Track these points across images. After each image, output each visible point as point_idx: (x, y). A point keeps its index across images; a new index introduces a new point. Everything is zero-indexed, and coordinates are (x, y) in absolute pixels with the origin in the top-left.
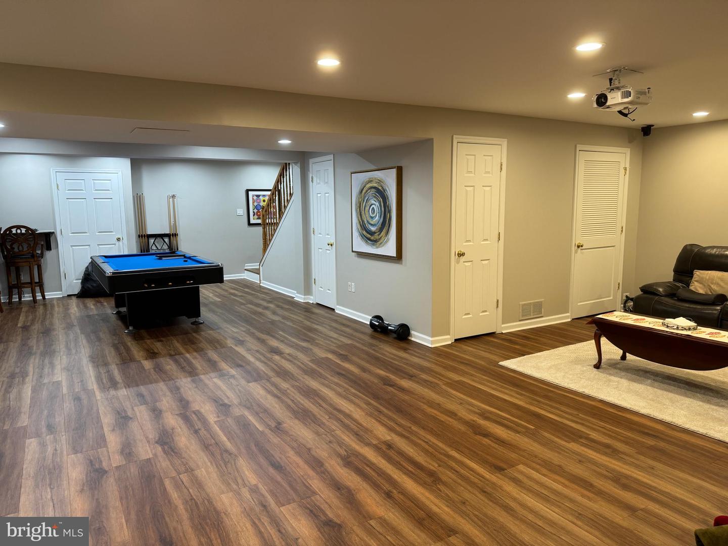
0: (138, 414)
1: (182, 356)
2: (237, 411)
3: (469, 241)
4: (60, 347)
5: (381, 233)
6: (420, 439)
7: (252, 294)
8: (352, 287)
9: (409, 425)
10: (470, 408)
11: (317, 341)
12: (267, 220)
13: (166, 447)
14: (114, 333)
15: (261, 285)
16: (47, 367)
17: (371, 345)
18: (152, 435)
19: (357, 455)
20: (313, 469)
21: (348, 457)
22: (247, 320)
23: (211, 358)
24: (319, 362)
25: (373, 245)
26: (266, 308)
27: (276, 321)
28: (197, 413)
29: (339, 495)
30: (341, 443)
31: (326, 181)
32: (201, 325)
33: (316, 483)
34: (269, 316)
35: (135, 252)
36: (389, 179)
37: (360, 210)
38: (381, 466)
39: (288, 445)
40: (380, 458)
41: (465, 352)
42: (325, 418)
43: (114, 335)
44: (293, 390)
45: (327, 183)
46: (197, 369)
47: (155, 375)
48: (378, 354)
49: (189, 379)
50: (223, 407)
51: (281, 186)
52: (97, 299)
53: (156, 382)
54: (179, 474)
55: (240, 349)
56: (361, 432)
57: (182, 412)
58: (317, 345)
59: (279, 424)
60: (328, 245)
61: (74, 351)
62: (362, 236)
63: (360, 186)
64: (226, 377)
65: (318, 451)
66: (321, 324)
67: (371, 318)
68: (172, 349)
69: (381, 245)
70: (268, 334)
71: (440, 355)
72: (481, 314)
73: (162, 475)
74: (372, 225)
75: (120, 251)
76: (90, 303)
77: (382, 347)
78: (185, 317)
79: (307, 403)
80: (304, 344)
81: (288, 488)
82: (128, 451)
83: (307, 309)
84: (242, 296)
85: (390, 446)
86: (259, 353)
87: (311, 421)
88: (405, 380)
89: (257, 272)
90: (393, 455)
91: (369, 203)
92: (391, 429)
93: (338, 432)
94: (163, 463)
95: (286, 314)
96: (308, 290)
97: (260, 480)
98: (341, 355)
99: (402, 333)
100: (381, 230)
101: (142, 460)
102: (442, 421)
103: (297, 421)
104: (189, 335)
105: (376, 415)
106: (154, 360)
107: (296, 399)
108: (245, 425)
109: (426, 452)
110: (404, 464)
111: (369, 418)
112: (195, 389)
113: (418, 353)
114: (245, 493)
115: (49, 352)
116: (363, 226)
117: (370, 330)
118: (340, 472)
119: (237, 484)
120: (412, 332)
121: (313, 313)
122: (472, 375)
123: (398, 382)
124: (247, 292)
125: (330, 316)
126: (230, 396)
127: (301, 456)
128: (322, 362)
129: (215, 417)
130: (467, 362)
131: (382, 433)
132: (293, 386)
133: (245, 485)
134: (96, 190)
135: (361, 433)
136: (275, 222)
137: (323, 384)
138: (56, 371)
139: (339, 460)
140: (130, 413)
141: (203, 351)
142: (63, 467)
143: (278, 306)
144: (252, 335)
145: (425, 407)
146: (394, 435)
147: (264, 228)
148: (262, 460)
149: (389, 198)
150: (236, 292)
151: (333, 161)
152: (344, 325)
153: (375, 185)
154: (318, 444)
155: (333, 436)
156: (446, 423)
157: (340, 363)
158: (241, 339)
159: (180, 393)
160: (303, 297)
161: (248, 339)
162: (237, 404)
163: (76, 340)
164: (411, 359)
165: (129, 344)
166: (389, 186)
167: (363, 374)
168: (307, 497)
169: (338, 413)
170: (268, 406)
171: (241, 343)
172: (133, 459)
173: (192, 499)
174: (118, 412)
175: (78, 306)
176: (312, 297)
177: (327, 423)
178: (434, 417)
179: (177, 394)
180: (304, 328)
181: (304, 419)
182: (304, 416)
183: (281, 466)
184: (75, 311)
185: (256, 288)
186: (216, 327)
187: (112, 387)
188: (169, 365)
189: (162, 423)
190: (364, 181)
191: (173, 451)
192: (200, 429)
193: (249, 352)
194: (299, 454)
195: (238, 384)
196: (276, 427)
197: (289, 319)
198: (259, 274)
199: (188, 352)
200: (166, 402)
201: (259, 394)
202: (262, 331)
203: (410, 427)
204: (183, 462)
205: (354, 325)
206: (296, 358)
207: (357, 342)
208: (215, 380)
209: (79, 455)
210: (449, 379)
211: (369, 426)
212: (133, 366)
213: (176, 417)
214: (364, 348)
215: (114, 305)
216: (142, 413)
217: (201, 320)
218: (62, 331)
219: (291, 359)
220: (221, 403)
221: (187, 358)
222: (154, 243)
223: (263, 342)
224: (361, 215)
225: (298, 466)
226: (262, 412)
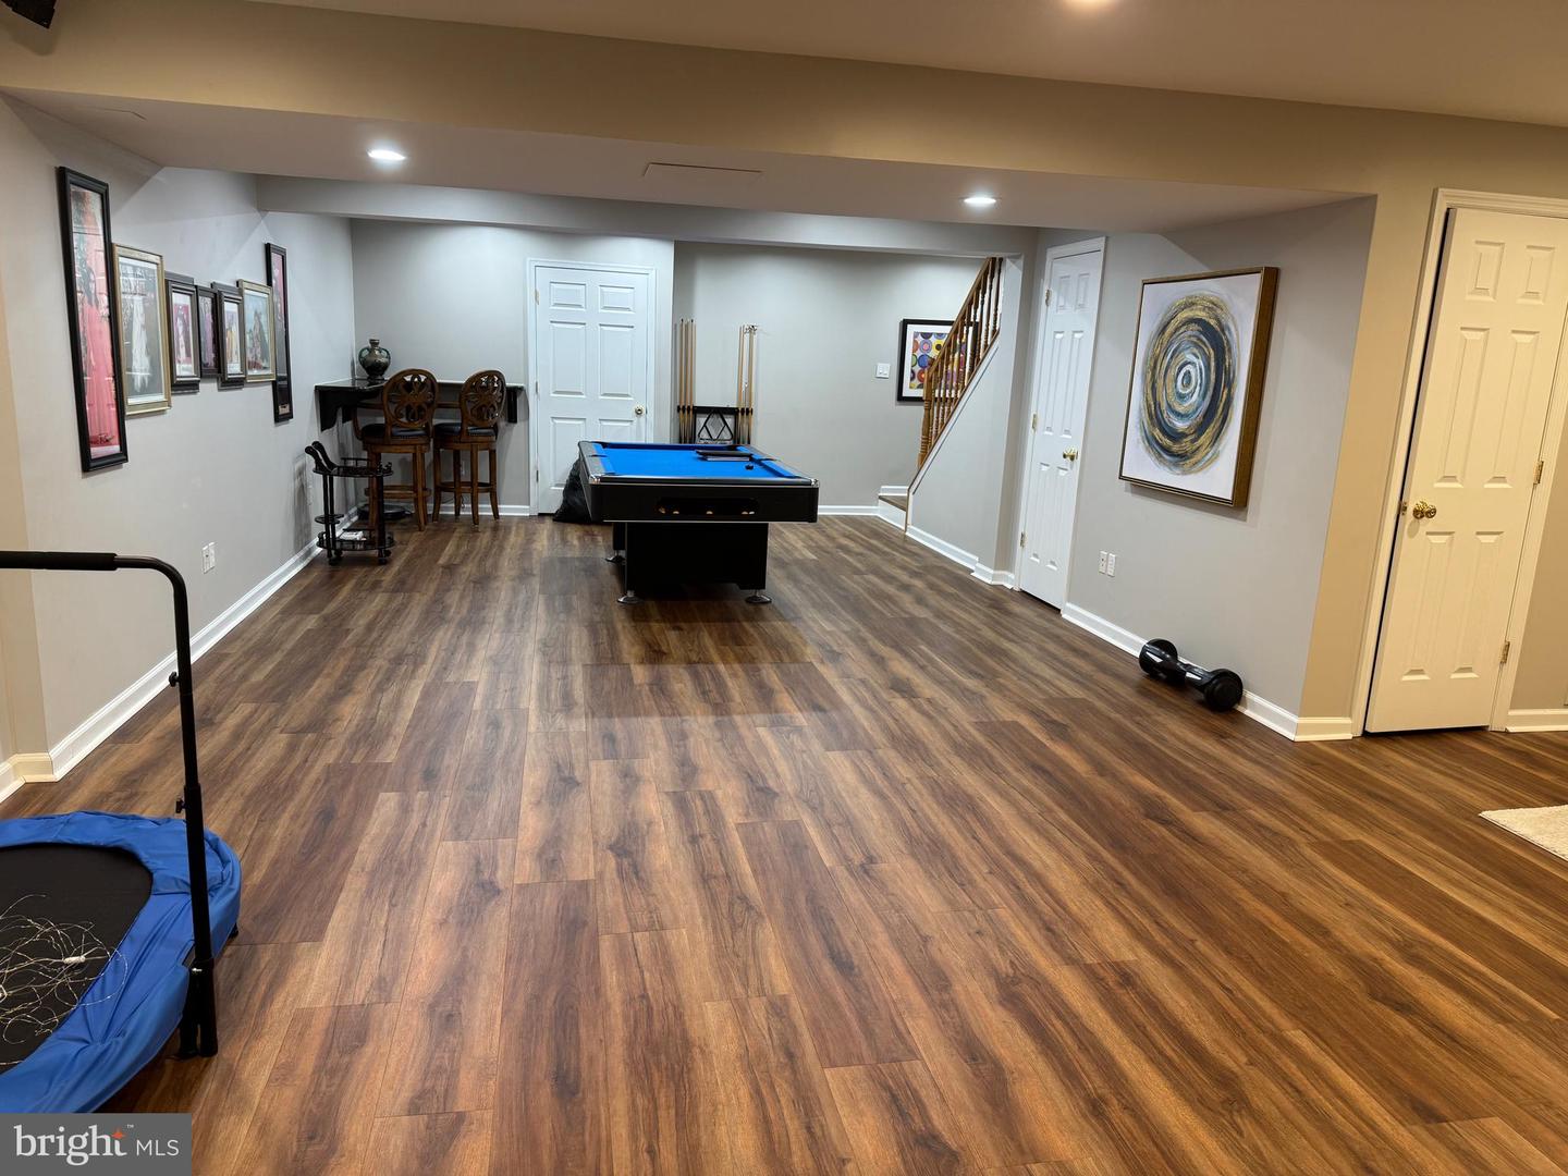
0: (594, 777)
1: (710, 666)
2: (788, 811)
3: (1453, 478)
4: (497, 615)
5: (1199, 437)
6: (1214, 978)
7: (885, 553)
8: (1110, 562)
9: (1191, 935)
10: (1374, 922)
11: (1002, 681)
12: (937, 391)
13: (626, 862)
14: (598, 600)
15: (907, 534)
16: (462, 651)
17: (1133, 711)
18: (608, 829)
19: (1039, 982)
20: (924, 989)
21: (1015, 981)
22: (857, 608)
23: (766, 681)
24: (998, 731)
25: (1176, 465)
26: (906, 588)
27: (920, 619)
28: (708, 798)
29: (971, 1075)
30: (1004, 943)
31: (1080, 302)
32: (764, 607)
33: (923, 1030)
34: (908, 605)
35: (667, 442)
36: (1239, 301)
37: (1153, 375)
38: (1093, 1025)
39: (879, 917)
40: (1095, 1004)
41: (1387, 767)
42: (978, 871)
43: (596, 604)
44: (920, 786)
45: (1081, 306)
46: (733, 701)
47: (649, 700)
48: (1146, 736)
49: (711, 719)
50: (761, 795)
51: (975, 312)
52: (587, 528)
53: (647, 714)
54: (634, 929)
55: (828, 673)
56: (1060, 925)
57: (678, 789)
58: (1001, 689)
59: (871, 860)
60: (1065, 456)
61: (517, 626)
62: (1151, 441)
63: (1161, 315)
64: (784, 729)
65: (945, 947)
66: (1019, 640)
67: (1144, 642)
68: (697, 649)
69: (1197, 467)
70: (897, 647)
71: (1313, 764)
72: (1454, 676)
73: (601, 924)
74: (1178, 414)
75: (639, 435)
76: (574, 533)
77: (1159, 719)
78: (735, 584)
79: (945, 826)
80: (971, 683)
81: (855, 1026)
82: (552, 855)
83: (997, 601)
84: (861, 554)
85: (1127, 977)
86: (866, 686)
87: (943, 870)
88: (1205, 814)
89: (901, 504)
90: (1131, 1005)
91: (1179, 360)
92: (1139, 935)
93: (1004, 913)
94: (610, 898)
95: (947, 606)
96: (1004, 559)
97: (797, 986)
98: (1053, 722)
99: (1223, 694)
100: (1200, 429)
101: (572, 881)
102: (1283, 943)
103: (910, 863)
104: (736, 624)
105: (1109, 889)
106: (656, 667)
107: (922, 810)
108: (796, 846)
109: (1223, 1016)
110: (1156, 1035)
111: (1089, 896)
112: (716, 744)
113: (1254, 749)
114: (758, 1012)
115: (473, 623)
116: (1155, 416)
117: (1137, 673)
118: (986, 1016)
119: (746, 986)
120: (1249, 695)
121: (1008, 613)
122: (1396, 834)
123: (1182, 817)
124: (876, 547)
125: (1047, 625)
126: (783, 774)
127: (902, 952)
128: (1003, 733)
129: (740, 815)
130: (1387, 796)
131: (1114, 940)
132: (921, 778)
133: (761, 992)
134: (605, 308)
135: (1061, 928)
136: (953, 396)
137: (993, 786)
138: (474, 662)
139: (990, 984)
140: (578, 774)
141: (754, 663)
142: (425, 864)
143: (932, 586)
144: (861, 642)
145: (1244, 895)
146: (1143, 953)
147: (928, 409)
148: (813, 940)
149: (1234, 350)
150: (852, 545)
151: (1102, 252)
152: (1075, 651)
153: (1202, 315)
154: (949, 931)
155: (990, 920)
156: (1293, 951)
157: (1044, 741)
158: (835, 648)
159: (685, 746)
160: (992, 572)
161: (852, 650)
162: (791, 793)
163: (527, 603)
164: (1232, 763)
165: (619, 626)
166: (1236, 317)
167: (1099, 778)
168: (894, 1060)
169: (1012, 865)
170: (856, 811)
171: (834, 656)
172: (555, 875)
173: (644, 996)
174: (559, 766)
175: (551, 537)
176: (1012, 576)
177: (983, 885)
178: (1262, 927)
179: (678, 746)
180: (979, 645)
181: (929, 862)
182: (931, 852)
183: (852, 963)
184: (543, 546)
185: (895, 539)
186: (792, 615)
187: (561, 711)
188: (681, 682)
189: (633, 808)
190: (1173, 304)
191: (636, 873)
192: (701, 836)
193: (845, 680)
194: (900, 945)
195: (804, 748)
196: (862, 865)
197: (949, 618)
198: (905, 509)
199: (725, 661)
200: (655, 763)
201: (843, 780)
202: (882, 638)
203: (1192, 941)
204: (648, 905)
205: (1100, 655)
206: (943, 711)
207: (1100, 697)
208: (762, 731)
209: (461, 843)
210: (1326, 831)
211: (1084, 915)
212: (614, 673)
213: (664, 797)
214: (1114, 715)
215: (611, 543)
216: (601, 776)
217: (765, 595)
218: (510, 583)
219: (932, 711)
220: (761, 784)
221: (717, 672)
222: (705, 425)
223: (879, 661)
224: (1154, 388)
225: (890, 975)
226: (841, 824)
